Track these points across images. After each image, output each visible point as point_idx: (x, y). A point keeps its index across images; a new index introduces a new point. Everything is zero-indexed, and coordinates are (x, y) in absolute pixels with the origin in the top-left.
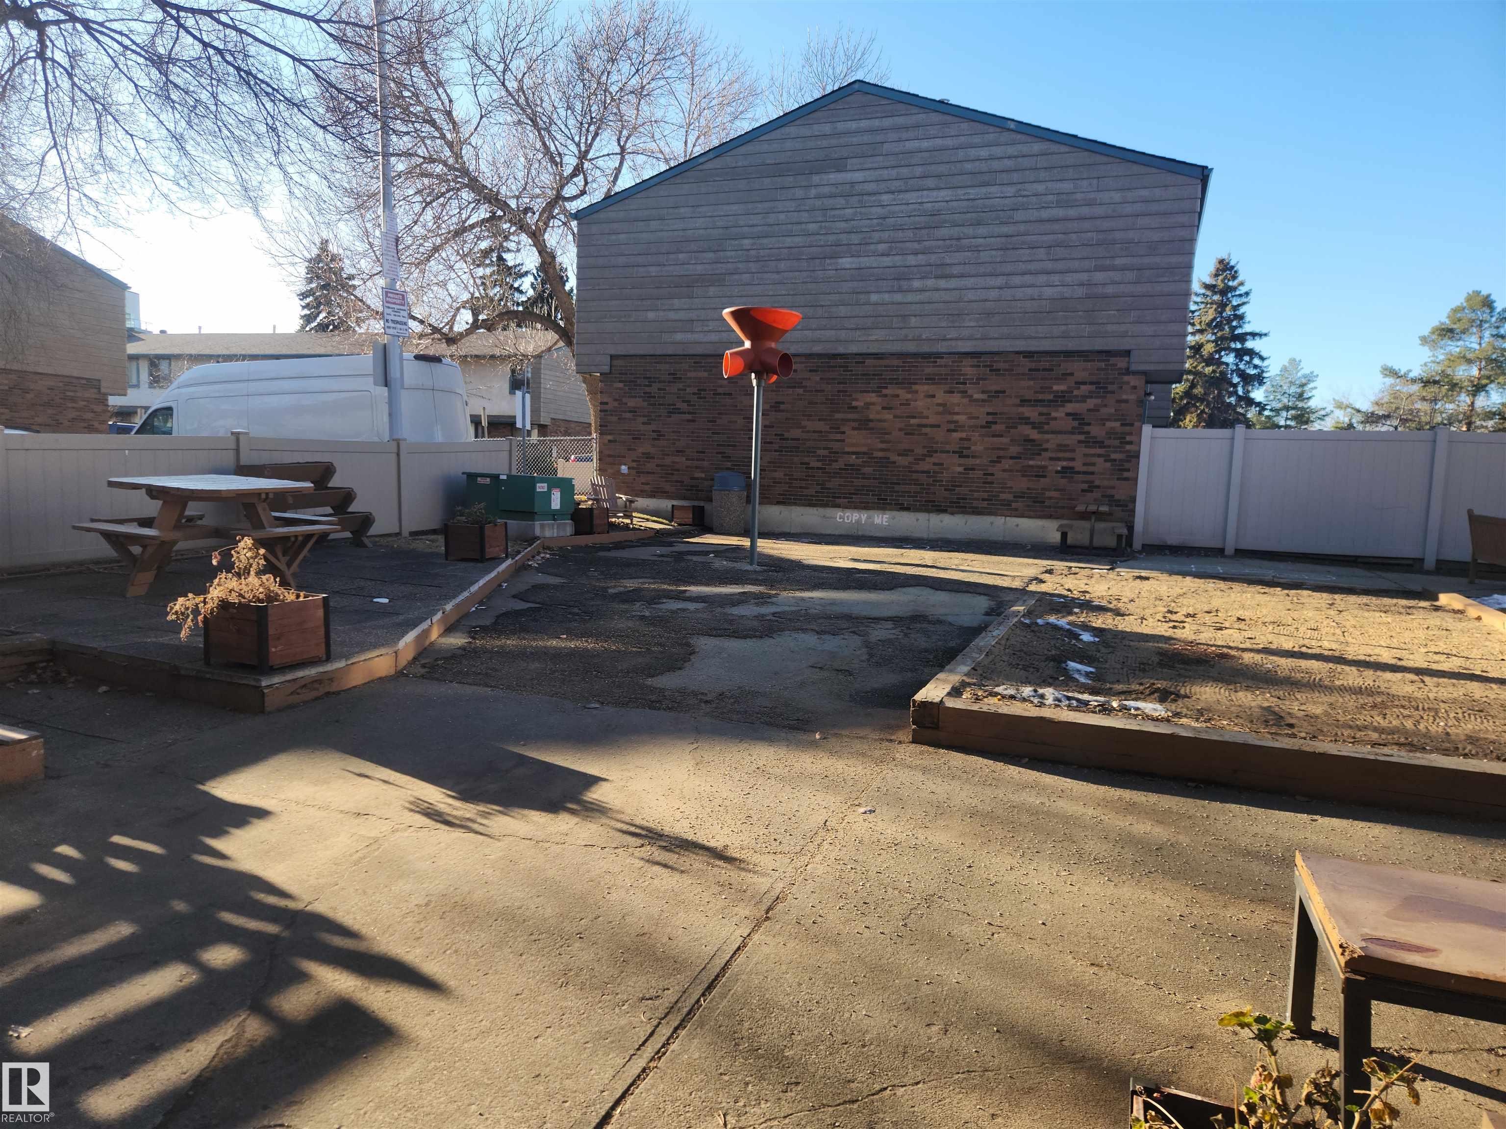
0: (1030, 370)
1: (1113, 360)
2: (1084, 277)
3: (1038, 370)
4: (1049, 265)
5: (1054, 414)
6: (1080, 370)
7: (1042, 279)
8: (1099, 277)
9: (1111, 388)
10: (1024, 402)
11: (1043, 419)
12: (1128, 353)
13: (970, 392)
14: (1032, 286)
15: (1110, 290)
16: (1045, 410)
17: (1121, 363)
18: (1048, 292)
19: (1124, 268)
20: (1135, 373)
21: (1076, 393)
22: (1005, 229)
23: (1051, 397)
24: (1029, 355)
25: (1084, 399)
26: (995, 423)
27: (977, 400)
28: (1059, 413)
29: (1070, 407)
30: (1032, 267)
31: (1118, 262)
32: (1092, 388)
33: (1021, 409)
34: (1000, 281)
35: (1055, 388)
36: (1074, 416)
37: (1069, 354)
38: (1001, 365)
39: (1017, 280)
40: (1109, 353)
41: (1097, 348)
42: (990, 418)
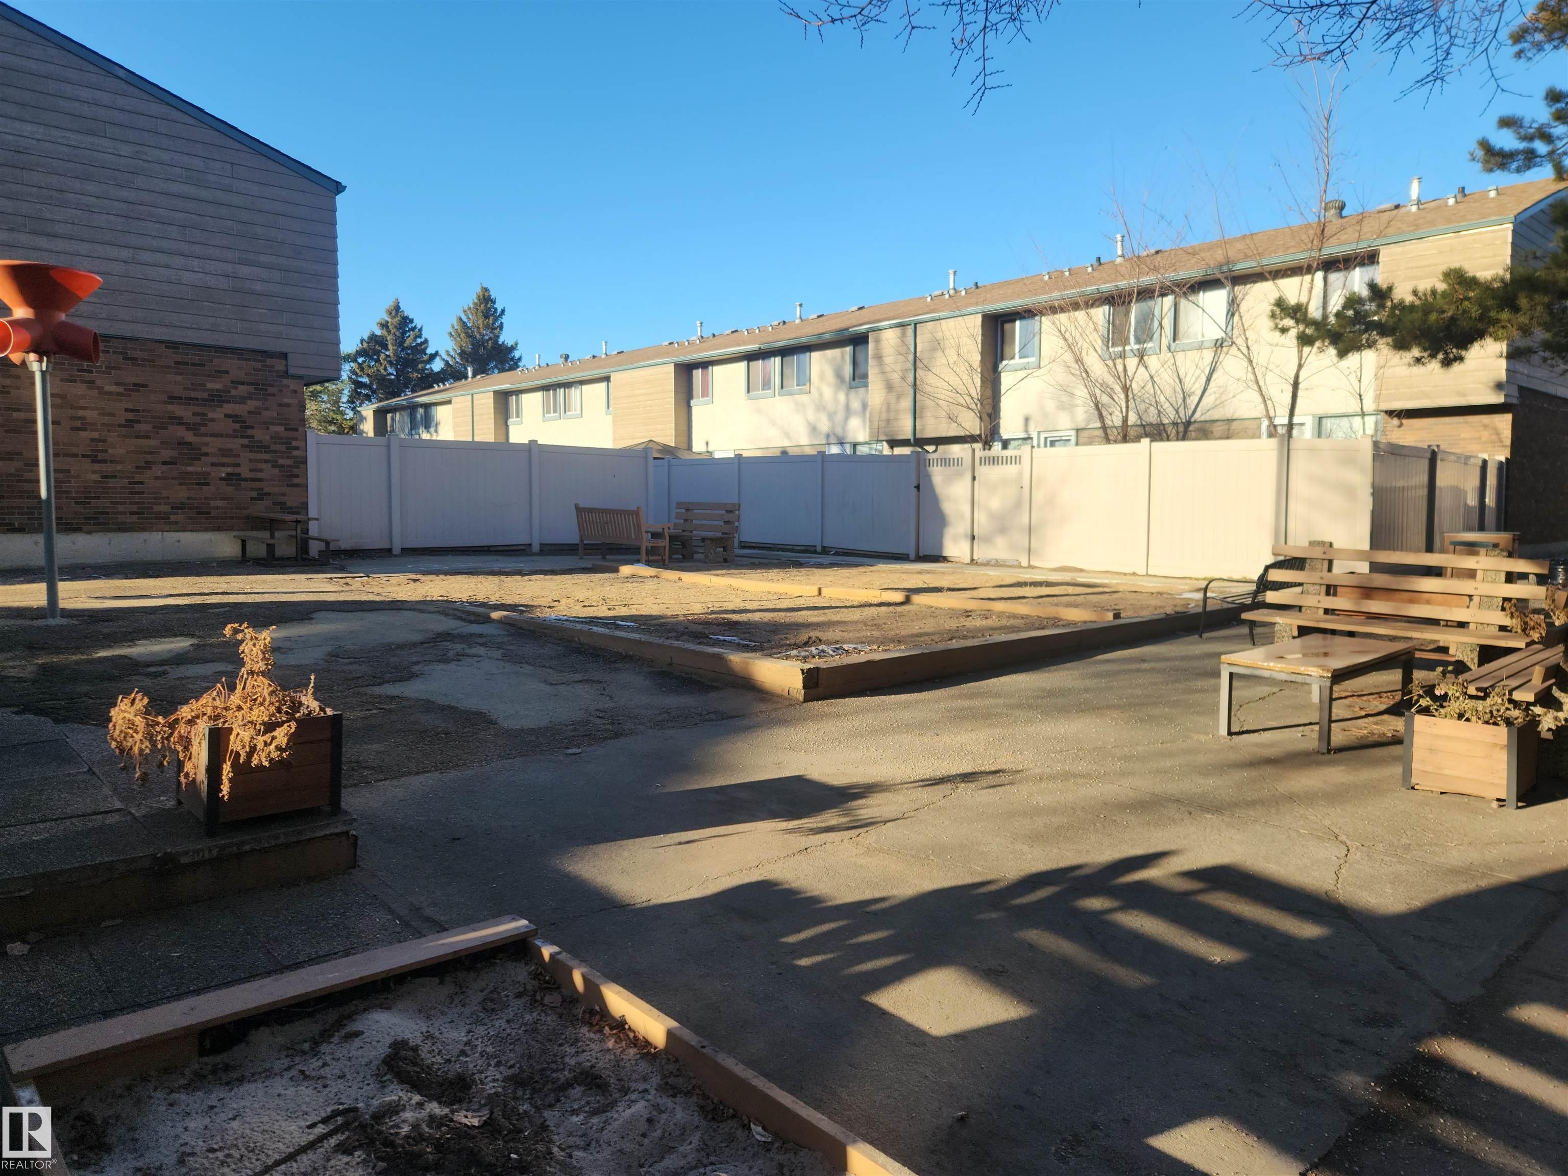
0: (175, 363)
1: (269, 361)
2: (229, 268)
3: (187, 364)
4: (185, 247)
5: (211, 415)
6: (236, 368)
7: (178, 261)
8: (245, 271)
9: (271, 390)
10: (173, 399)
11: (198, 419)
12: (285, 356)
13: (99, 382)
14: (167, 266)
15: (259, 287)
16: (199, 409)
17: (279, 365)
18: (187, 277)
19: (270, 267)
20: (294, 377)
21: (233, 392)
22: (124, 194)
23: (205, 395)
24: (173, 345)
25: (242, 400)
26: (139, 422)
27: (109, 393)
28: (217, 414)
29: (229, 408)
30: (165, 244)
31: (263, 259)
32: (251, 388)
33: (170, 407)
34: (126, 254)
35: (209, 386)
36: (235, 418)
37: (222, 350)
38: (138, 354)
39: (146, 256)
40: (265, 354)
41: (251, 346)
42: (130, 416)
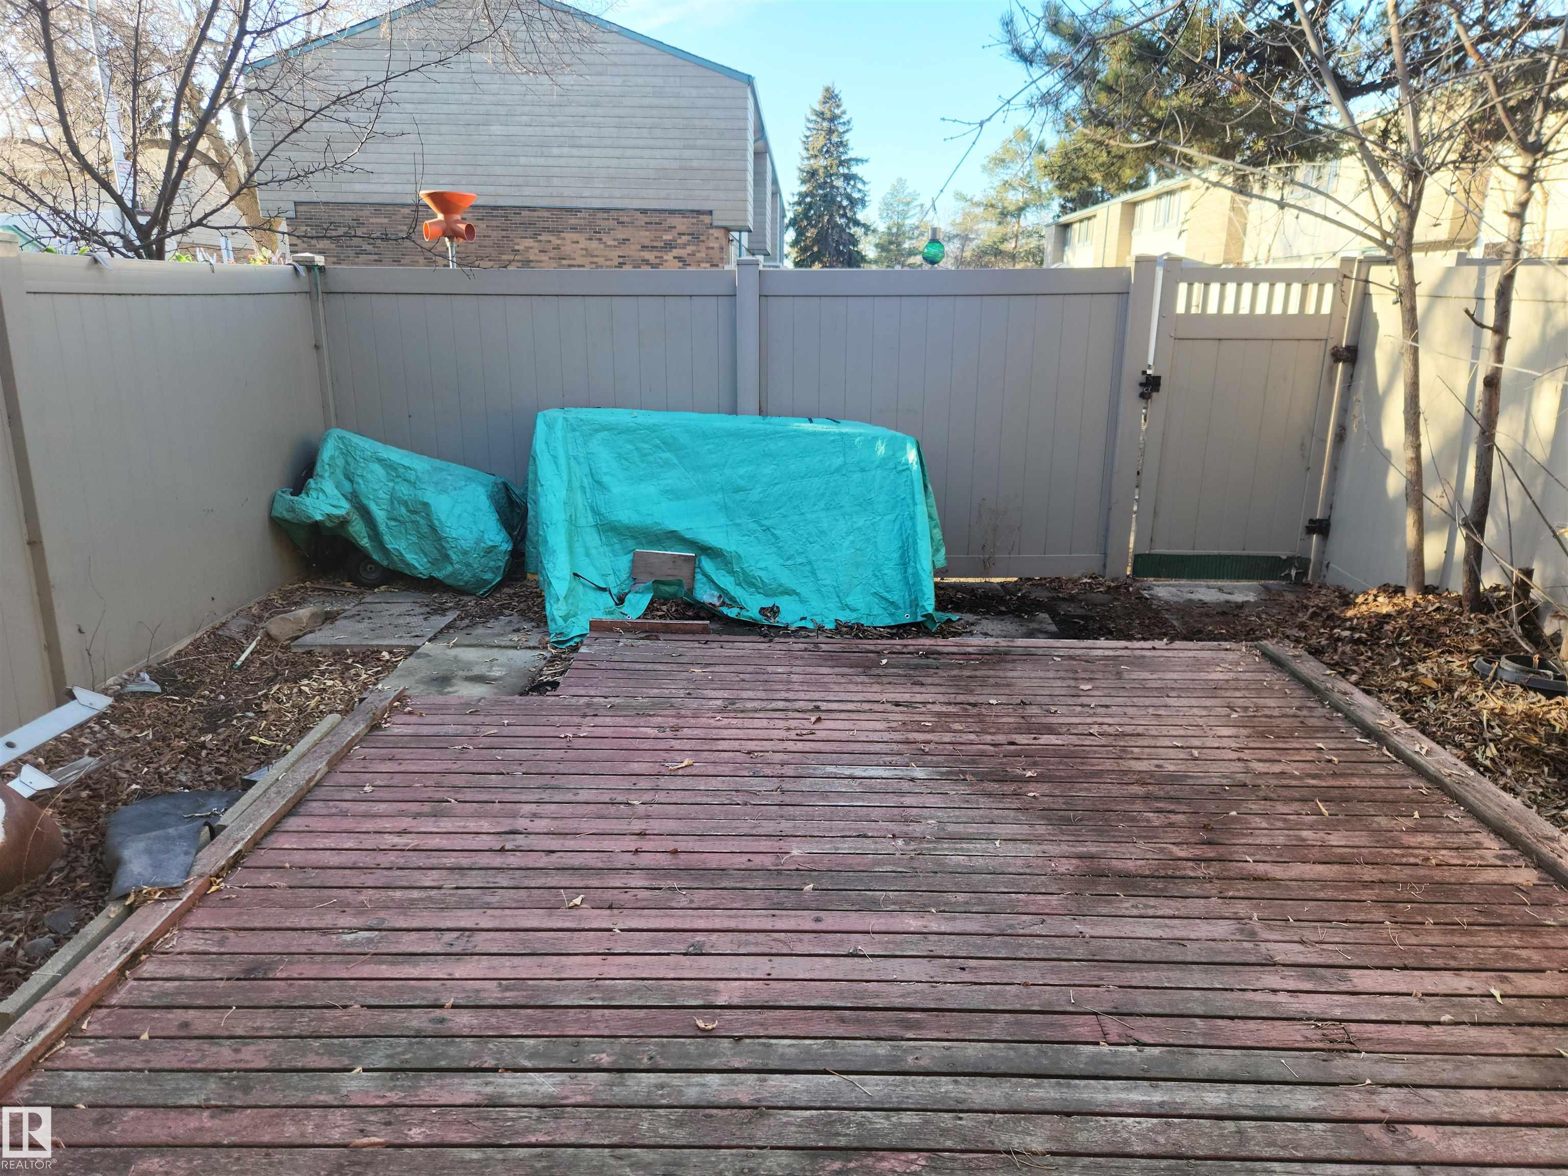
0: (646, 223)
1: (702, 217)
2: (676, 153)
3: (652, 223)
4: (652, 142)
5: (665, 257)
6: (681, 224)
7: (647, 153)
8: (687, 153)
9: (702, 238)
10: (644, 247)
11: (658, 261)
12: (710, 213)
13: (604, 239)
14: (642, 158)
15: (695, 164)
16: (659, 254)
17: (706, 219)
18: (652, 163)
19: (702, 148)
20: (718, 227)
21: (679, 241)
22: (617, 111)
23: (662, 244)
24: (644, 211)
25: (684, 246)
27: (610, 246)
28: (669, 257)
29: (676, 252)
30: (640, 142)
31: (699, 142)
32: (690, 237)
33: (642, 253)
34: (618, 152)
35: (665, 237)
36: (679, 259)
37: (672, 212)
38: (625, 219)
39: (629, 152)
40: (699, 212)
41: (690, 208)
42: (621, 260)
